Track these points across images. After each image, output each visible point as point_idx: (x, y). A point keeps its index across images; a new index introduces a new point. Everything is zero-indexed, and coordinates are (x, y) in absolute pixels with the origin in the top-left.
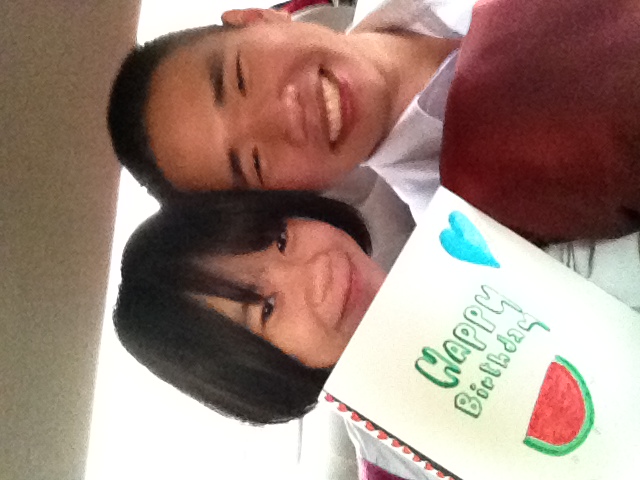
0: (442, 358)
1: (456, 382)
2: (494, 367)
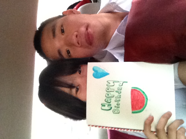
0: (106, 104)
1: (111, 108)
2: (118, 99)
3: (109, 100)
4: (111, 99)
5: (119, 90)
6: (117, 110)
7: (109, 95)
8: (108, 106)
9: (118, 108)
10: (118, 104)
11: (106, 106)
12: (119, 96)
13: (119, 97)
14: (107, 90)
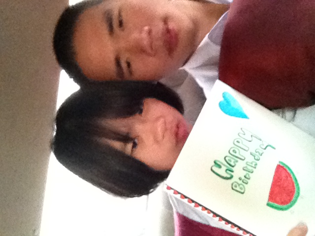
0: (224, 165)
1: (231, 177)
2: (250, 168)
3: (233, 161)
5: (258, 154)
6: (241, 186)
8: (226, 170)
9: (244, 184)
10: (247, 176)
11: (224, 168)
12: (254, 164)
14: (236, 143)
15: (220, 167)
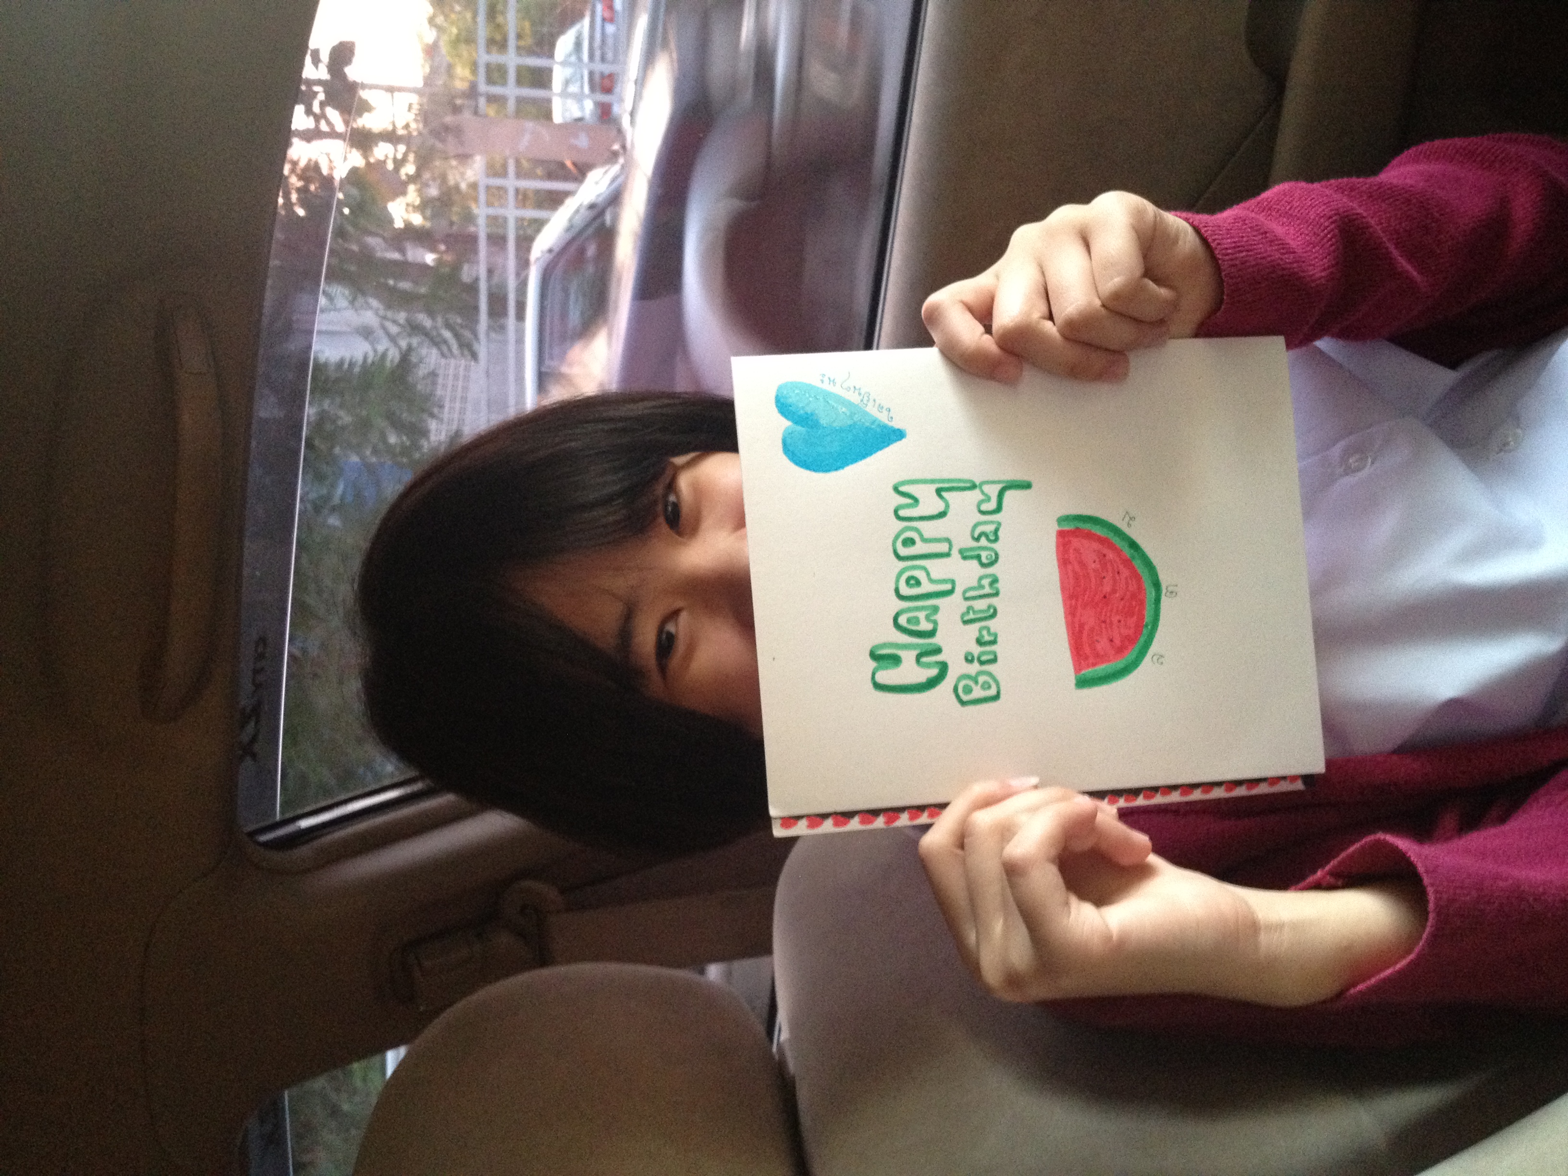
0: (906, 647)
1: (944, 668)
2: (981, 605)
3: (921, 615)
4: (936, 609)
5: (983, 542)
6: (981, 679)
7: (918, 583)
8: (919, 657)
9: (986, 668)
10: (987, 638)
11: (908, 657)
12: (986, 582)
13: (987, 590)
14: (903, 551)
15: (895, 660)
